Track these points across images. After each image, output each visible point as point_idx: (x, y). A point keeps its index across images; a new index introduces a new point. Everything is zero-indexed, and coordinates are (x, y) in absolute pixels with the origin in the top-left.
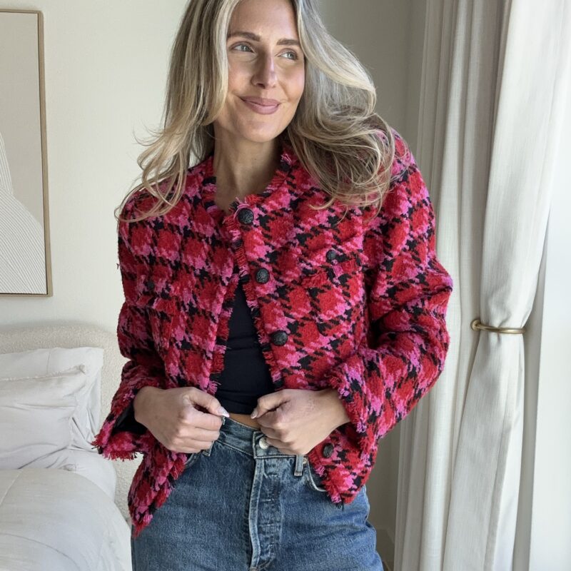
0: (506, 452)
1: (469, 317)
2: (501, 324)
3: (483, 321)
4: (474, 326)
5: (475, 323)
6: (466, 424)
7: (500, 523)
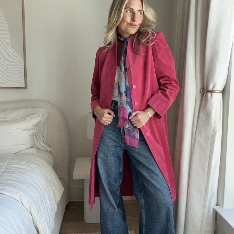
0: (215, 142)
1: (199, 87)
2: (212, 89)
3: (205, 88)
4: (201, 91)
5: (202, 90)
6: (198, 132)
7: (212, 172)
